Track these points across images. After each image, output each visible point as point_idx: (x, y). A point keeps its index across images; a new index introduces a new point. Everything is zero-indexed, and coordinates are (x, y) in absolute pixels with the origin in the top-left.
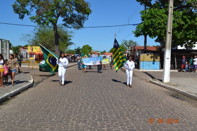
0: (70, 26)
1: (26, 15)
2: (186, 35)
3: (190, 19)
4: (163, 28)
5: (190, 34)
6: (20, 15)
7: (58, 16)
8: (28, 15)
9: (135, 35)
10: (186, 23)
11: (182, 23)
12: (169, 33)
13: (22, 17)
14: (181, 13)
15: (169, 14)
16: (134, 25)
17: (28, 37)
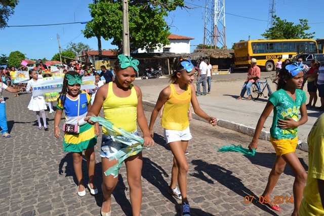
2: (145, 36)
3: (149, 17)
4: (118, 28)
5: (149, 35)
9: (84, 35)
10: (145, 21)
11: (140, 21)
12: (126, 34)
14: (138, 9)
15: (124, 11)
16: (82, 23)
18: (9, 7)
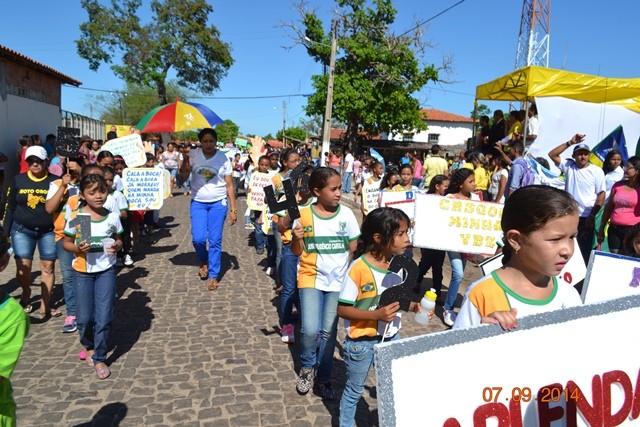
0: (195, 86)
1: (102, 62)
3: (384, 95)
6: (91, 61)
7: (168, 65)
8: (106, 61)
9: (305, 112)
10: (378, 100)
11: (372, 99)
13: (95, 67)
16: (305, 96)
17: (100, 101)
18: (222, 68)
